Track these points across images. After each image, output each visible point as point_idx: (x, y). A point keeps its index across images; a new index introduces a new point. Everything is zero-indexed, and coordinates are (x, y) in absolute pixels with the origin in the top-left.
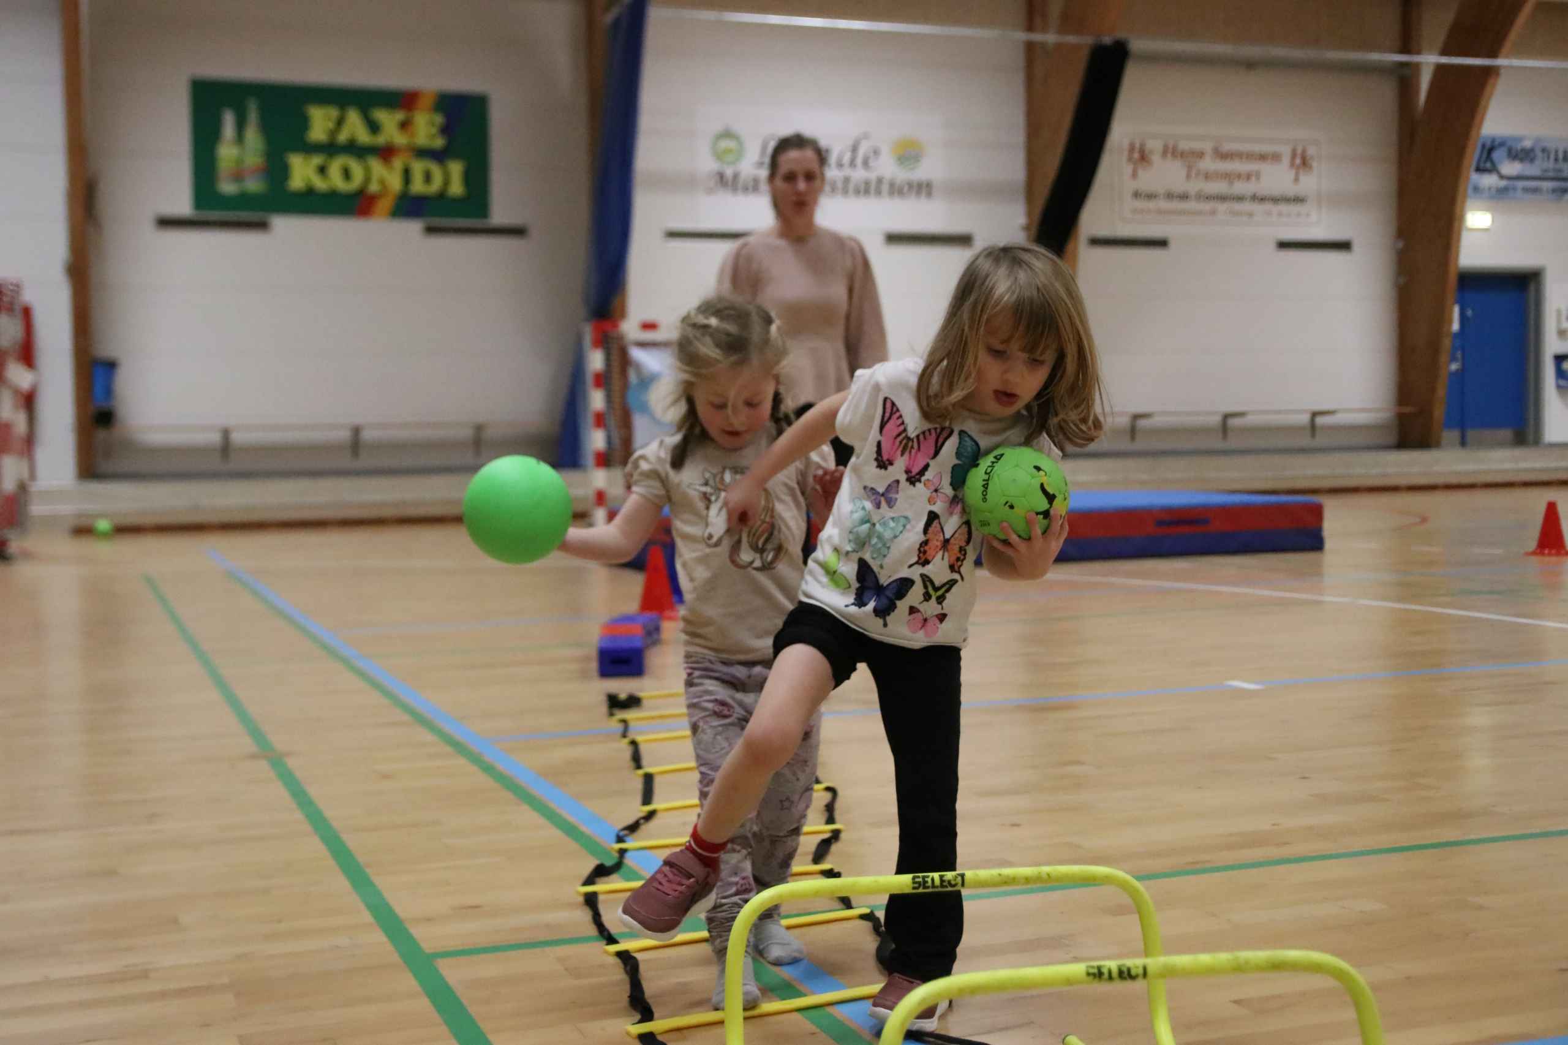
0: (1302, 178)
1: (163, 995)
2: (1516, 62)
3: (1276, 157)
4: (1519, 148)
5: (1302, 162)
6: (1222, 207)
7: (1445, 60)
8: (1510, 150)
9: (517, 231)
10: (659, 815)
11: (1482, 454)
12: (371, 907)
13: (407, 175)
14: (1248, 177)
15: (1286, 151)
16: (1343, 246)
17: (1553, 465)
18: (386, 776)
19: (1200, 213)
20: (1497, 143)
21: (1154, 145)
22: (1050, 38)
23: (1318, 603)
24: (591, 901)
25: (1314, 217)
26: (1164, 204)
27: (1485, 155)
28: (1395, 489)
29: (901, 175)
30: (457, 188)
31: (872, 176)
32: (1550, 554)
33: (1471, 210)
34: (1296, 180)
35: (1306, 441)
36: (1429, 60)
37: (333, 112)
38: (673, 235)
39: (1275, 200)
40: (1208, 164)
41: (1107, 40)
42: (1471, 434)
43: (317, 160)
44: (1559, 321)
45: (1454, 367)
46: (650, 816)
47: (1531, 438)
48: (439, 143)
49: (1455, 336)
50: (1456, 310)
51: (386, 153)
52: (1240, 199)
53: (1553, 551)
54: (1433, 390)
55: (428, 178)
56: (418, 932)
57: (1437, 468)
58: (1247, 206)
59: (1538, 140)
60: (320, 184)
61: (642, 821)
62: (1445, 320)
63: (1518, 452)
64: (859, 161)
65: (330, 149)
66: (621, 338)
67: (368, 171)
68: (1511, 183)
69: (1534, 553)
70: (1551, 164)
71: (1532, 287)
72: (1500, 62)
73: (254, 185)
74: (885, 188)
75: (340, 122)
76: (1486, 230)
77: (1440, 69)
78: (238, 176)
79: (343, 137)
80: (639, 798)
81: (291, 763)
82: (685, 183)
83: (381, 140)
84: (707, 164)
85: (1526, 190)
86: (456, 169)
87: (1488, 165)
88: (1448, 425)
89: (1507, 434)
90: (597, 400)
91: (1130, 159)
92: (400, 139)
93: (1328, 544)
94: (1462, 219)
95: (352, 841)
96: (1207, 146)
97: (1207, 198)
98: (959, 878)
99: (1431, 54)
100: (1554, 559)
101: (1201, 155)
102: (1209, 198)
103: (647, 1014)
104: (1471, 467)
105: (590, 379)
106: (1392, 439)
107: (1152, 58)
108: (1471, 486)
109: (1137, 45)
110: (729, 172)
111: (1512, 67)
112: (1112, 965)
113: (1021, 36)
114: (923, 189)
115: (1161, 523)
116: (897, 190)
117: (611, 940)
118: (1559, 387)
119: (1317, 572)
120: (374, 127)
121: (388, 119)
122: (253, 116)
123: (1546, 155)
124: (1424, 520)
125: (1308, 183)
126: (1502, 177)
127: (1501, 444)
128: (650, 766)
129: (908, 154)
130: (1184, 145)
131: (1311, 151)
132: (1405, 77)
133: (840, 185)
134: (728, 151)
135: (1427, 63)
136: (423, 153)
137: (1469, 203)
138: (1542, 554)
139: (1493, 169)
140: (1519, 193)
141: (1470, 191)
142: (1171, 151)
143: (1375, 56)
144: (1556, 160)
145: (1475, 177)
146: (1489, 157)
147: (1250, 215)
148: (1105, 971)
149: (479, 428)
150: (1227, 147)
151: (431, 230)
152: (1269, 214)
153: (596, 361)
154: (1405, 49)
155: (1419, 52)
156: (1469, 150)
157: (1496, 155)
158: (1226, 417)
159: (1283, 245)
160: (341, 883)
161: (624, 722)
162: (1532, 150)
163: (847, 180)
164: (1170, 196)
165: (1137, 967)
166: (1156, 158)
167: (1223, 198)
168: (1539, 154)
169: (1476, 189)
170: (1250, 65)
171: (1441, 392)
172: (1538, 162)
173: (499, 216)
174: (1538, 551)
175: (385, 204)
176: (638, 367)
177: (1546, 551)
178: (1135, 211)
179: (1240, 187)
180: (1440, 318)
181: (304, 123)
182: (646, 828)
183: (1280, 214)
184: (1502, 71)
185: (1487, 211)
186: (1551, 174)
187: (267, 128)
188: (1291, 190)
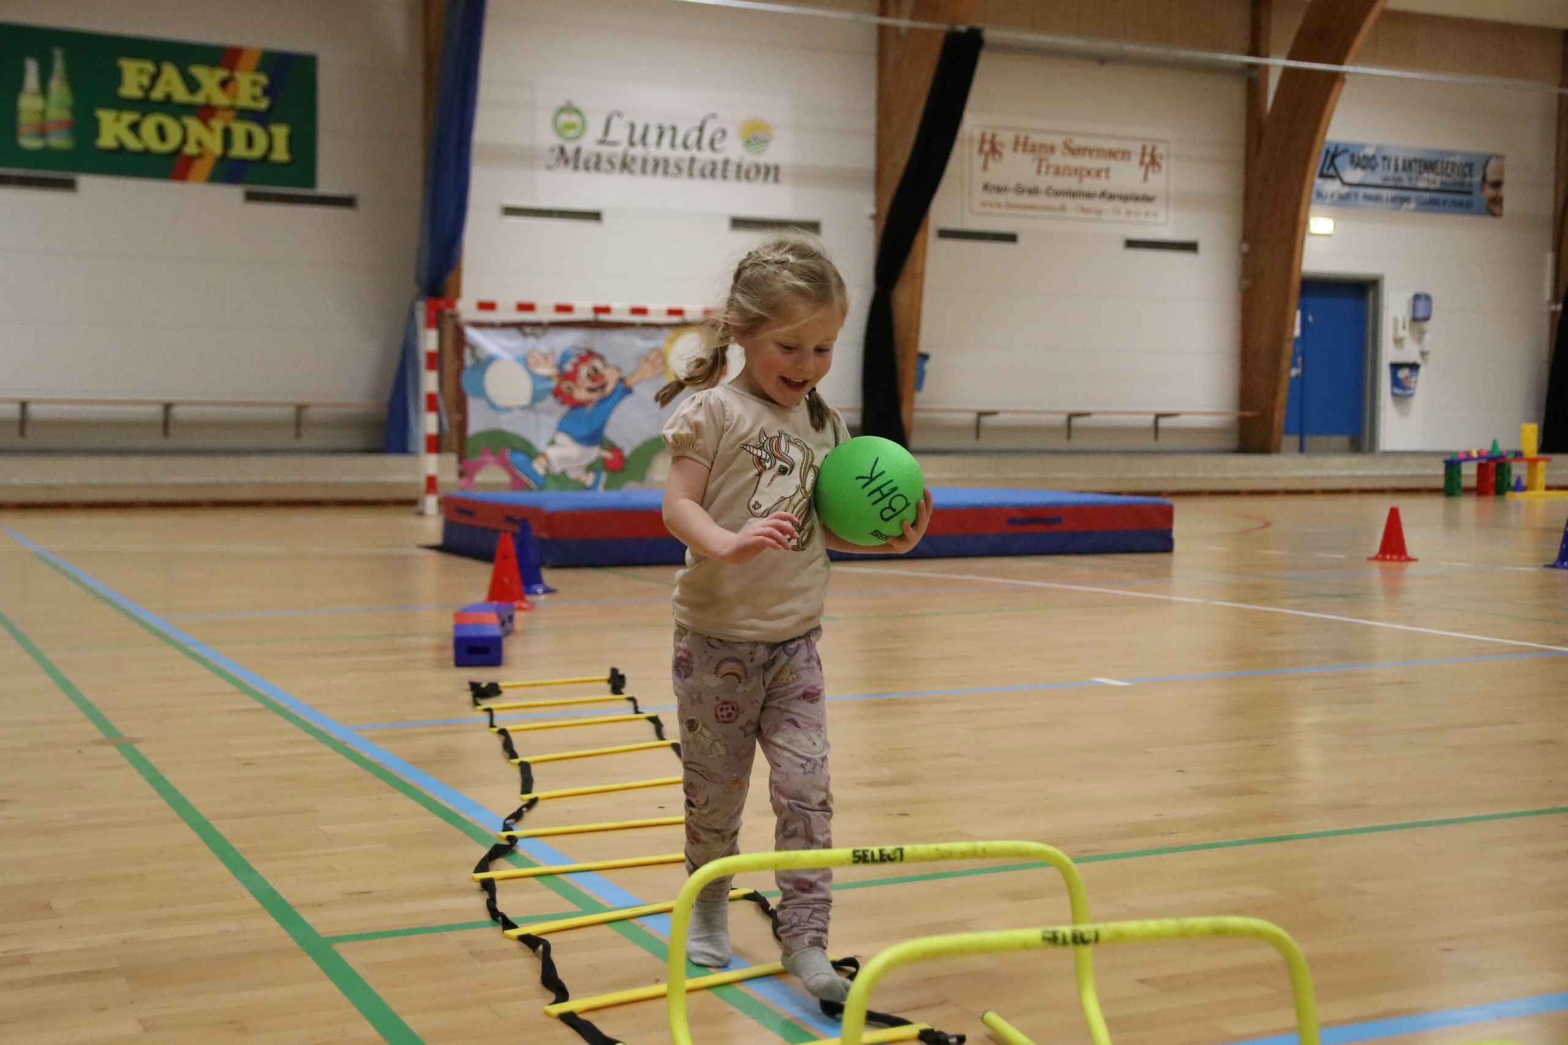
0: (1151, 176)
1: (50, 980)
2: (1360, 69)
3: (1126, 155)
4: (1361, 154)
5: (1151, 161)
6: (1070, 203)
7: (1293, 64)
8: (1352, 156)
9: (347, 202)
10: (540, 804)
11: (1319, 460)
12: (255, 893)
13: (227, 136)
14: (1098, 173)
15: (1136, 148)
16: (1190, 247)
17: (1387, 473)
18: (248, 764)
19: (1047, 208)
20: (1339, 150)
21: (1006, 138)
22: (904, 23)
23: (1170, 603)
24: (488, 886)
25: (1162, 217)
26: (1012, 198)
27: (1329, 160)
28: (1236, 493)
29: (749, 158)
30: (281, 154)
31: (719, 157)
32: (1391, 560)
33: (1315, 216)
34: (1145, 178)
35: (1149, 443)
36: (1277, 63)
37: (149, 67)
38: (510, 211)
39: (1125, 198)
40: (1058, 159)
41: (962, 28)
42: (1309, 440)
43: (129, 117)
44: (1395, 330)
45: (1294, 372)
46: (532, 803)
47: (1366, 444)
48: (263, 104)
49: (1297, 340)
50: (1298, 314)
51: (205, 113)
52: (1089, 195)
53: (1395, 557)
54: (1274, 394)
55: (250, 141)
56: (309, 917)
57: (1277, 473)
58: (1096, 203)
59: (1379, 148)
60: (132, 143)
61: (524, 809)
62: (1289, 325)
63: (1355, 459)
64: (706, 141)
65: (144, 105)
66: (454, 316)
67: (185, 129)
68: (1354, 190)
69: (1376, 558)
70: (1391, 173)
71: (1371, 294)
72: (1343, 68)
73: (59, 141)
74: (732, 170)
75: (155, 78)
76: (1329, 235)
77: (1287, 72)
78: (42, 131)
79: (158, 94)
80: (518, 786)
81: (142, 749)
82: (526, 158)
83: (199, 98)
84: (549, 139)
85: (1367, 198)
86: (281, 133)
87: (1332, 171)
88: (1288, 431)
89: (1342, 440)
90: (430, 382)
91: (981, 150)
92: (220, 98)
93: (1178, 545)
94: (1306, 223)
95: (223, 828)
96: (1058, 141)
97: (1057, 193)
98: (898, 853)
99: (1280, 59)
100: (1396, 564)
101: (1052, 149)
102: (1058, 193)
103: (562, 994)
104: (1310, 473)
105: (423, 359)
106: (1234, 443)
107: (1006, 48)
108: (1310, 492)
109: (991, 34)
110: (570, 148)
111: (1355, 74)
112: (1066, 930)
113: (876, 20)
114: (770, 173)
115: (1012, 521)
116: (744, 173)
117: (508, 924)
118: (1394, 395)
119: (1166, 572)
120: (193, 85)
121: (208, 77)
122: (59, 66)
123: (1386, 163)
124: (1268, 524)
125: (1156, 183)
126: (1344, 183)
127: (1339, 451)
128: (524, 756)
129: (756, 136)
130: (1036, 139)
131: (1160, 150)
132: (1254, 80)
133: (685, 166)
134: (571, 126)
135: (1276, 66)
136: (245, 114)
137: (1314, 209)
138: (1384, 559)
139: (1337, 176)
140: (1361, 201)
141: (1314, 196)
142: (1023, 145)
143: (1225, 57)
144: (1396, 169)
145: (1319, 182)
146: (1332, 162)
147: (1099, 212)
148: (1060, 936)
149: (300, 408)
150: (1079, 142)
151: (251, 197)
152: (1119, 212)
153: (429, 341)
154: (1254, 51)
155: (1267, 56)
156: (1314, 157)
157: (1339, 161)
158: (1071, 416)
159: (1131, 244)
160: (220, 869)
161: (489, 711)
162: (1374, 157)
163: (692, 160)
164: (1020, 190)
165: (1089, 932)
166: (1007, 152)
167: (1073, 194)
168: (1379, 160)
169: (1320, 195)
170: (1102, 60)
171: (1282, 396)
172: (1379, 170)
173: (324, 186)
174: (1380, 556)
175: (203, 168)
176: (473, 348)
177: (1388, 557)
178: (983, 204)
179: (1090, 184)
180: (1282, 324)
181: (117, 77)
182: (529, 816)
183: (1128, 213)
184: (1347, 77)
185: (1329, 217)
186: (1390, 183)
187: (74, 81)
188: (1140, 189)
